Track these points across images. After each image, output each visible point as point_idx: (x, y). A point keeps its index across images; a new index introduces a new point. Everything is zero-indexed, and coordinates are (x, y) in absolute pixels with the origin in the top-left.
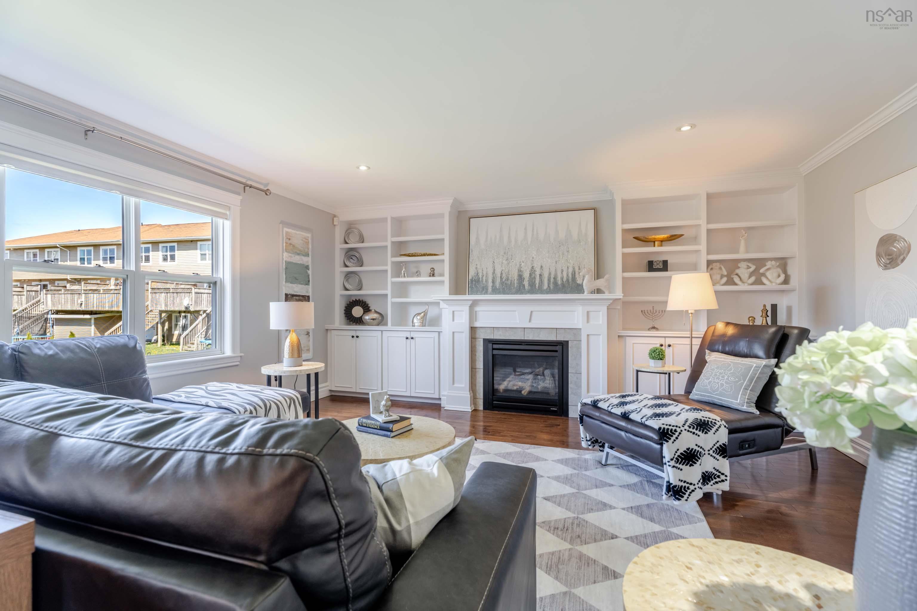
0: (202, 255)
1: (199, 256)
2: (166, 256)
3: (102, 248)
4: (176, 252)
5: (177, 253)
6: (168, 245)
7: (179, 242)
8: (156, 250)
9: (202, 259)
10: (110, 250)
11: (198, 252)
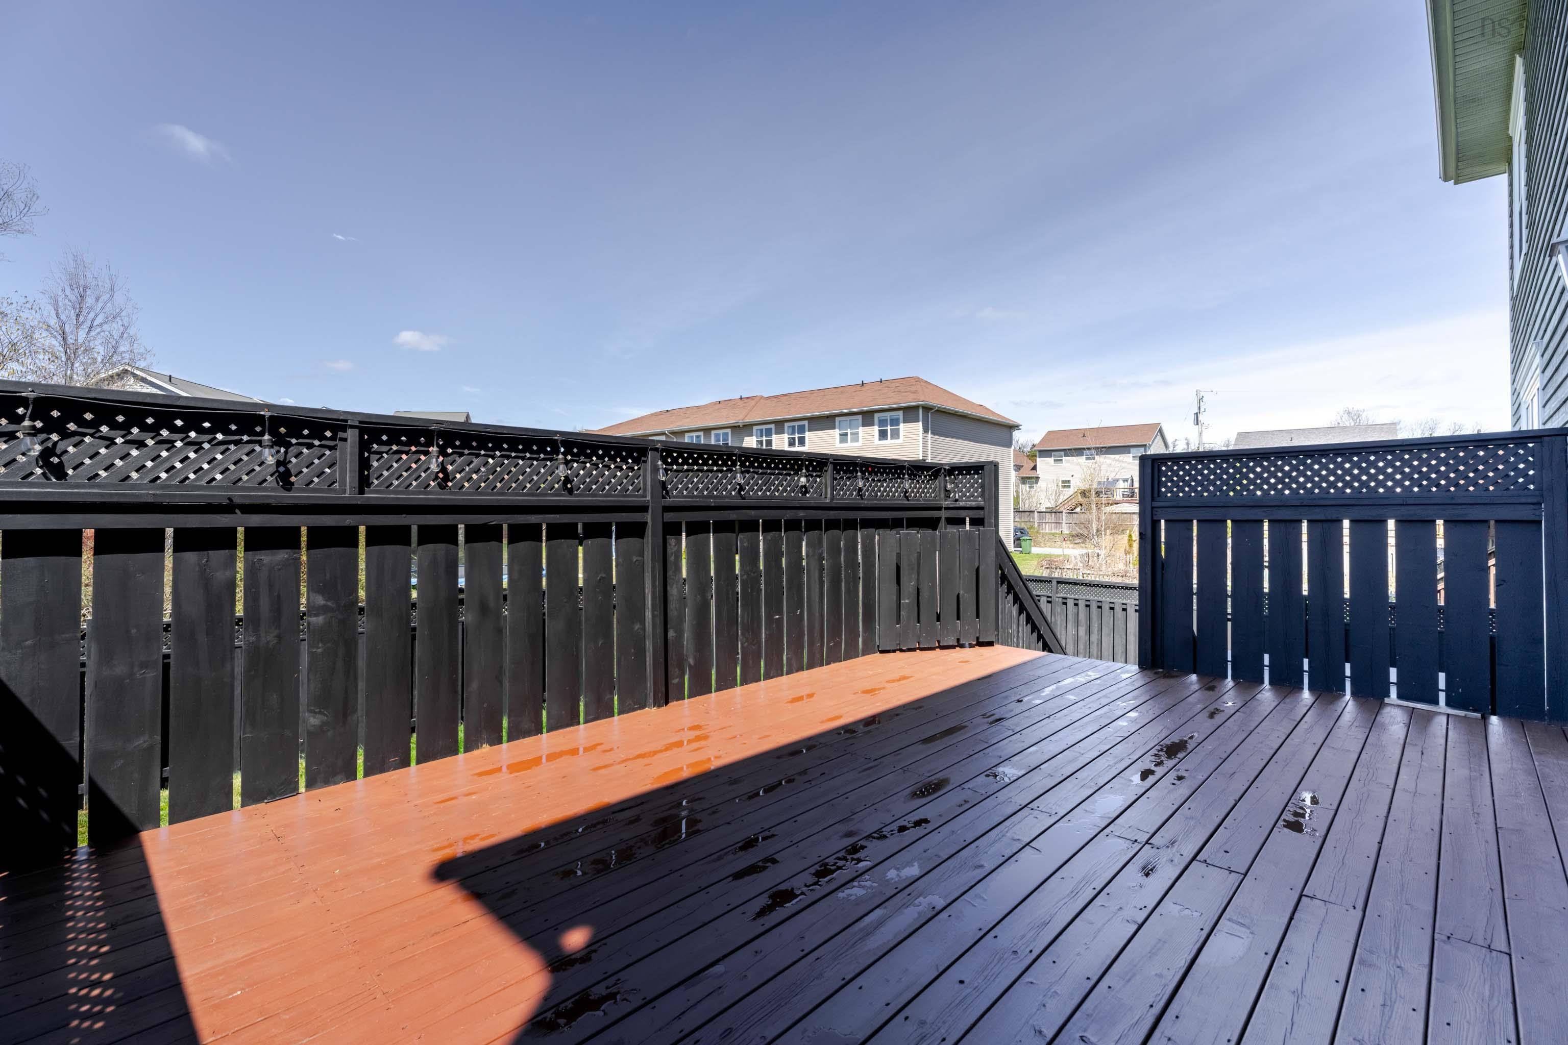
0: (841, 435)
1: (838, 437)
2: (794, 439)
3: (713, 432)
4: (807, 433)
5: (808, 435)
6: (796, 424)
7: (810, 419)
8: (780, 431)
9: (841, 441)
10: (723, 434)
11: (837, 432)
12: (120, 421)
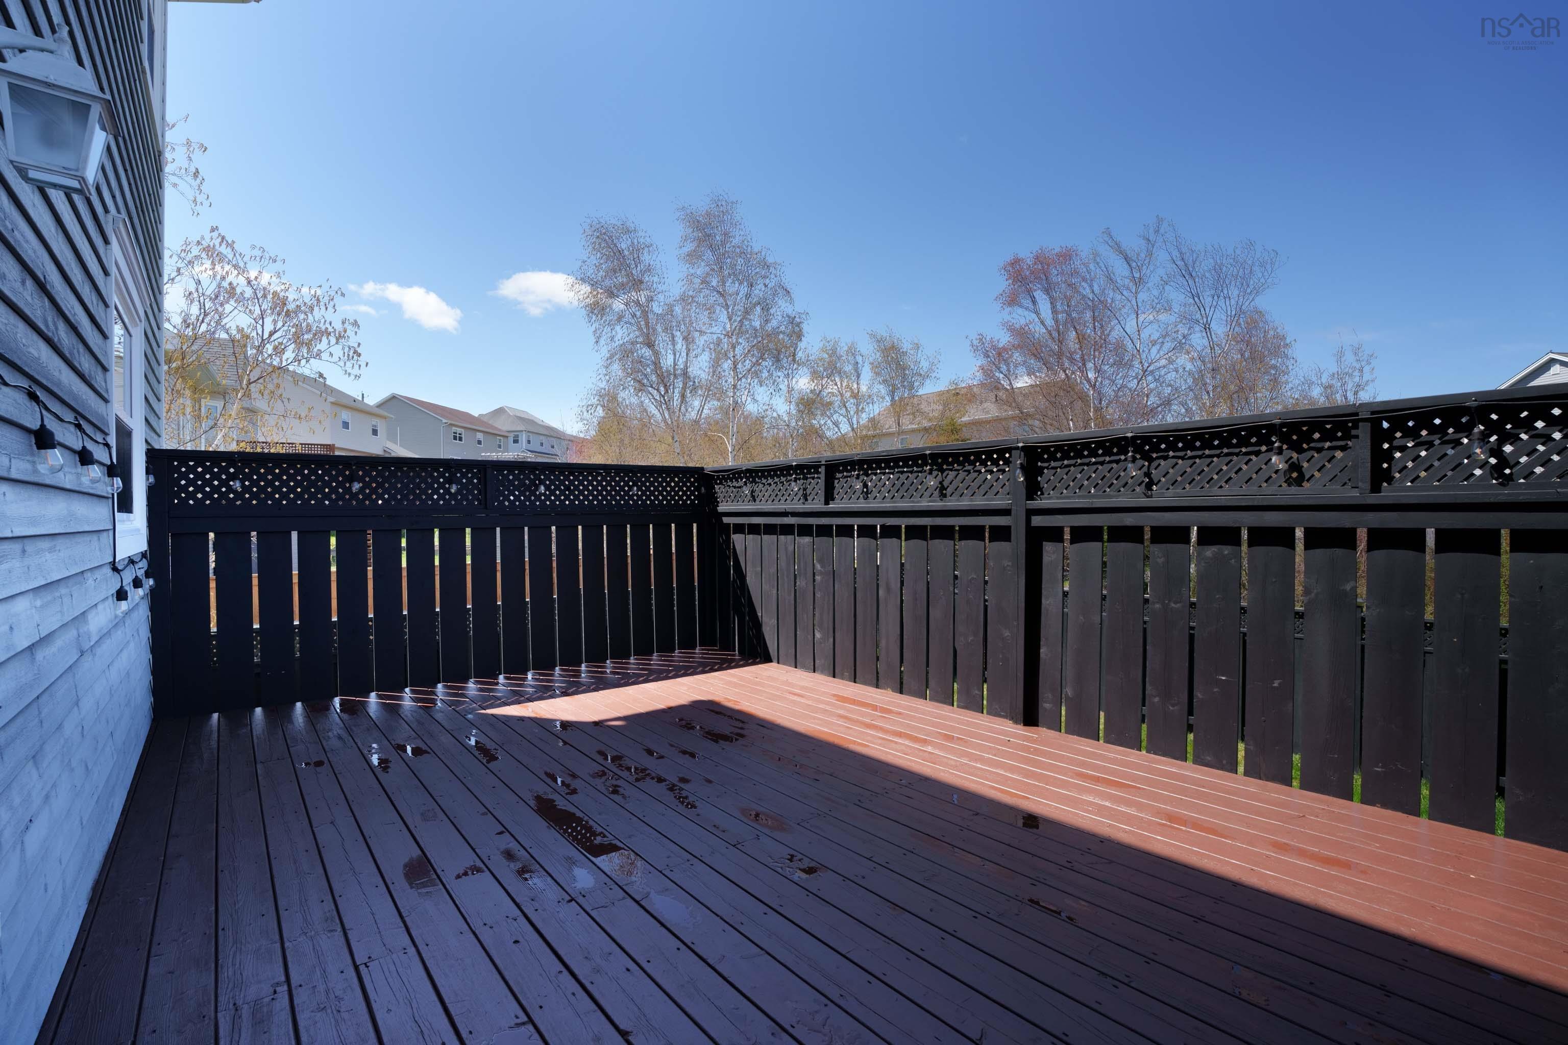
12: (1317, 433)
